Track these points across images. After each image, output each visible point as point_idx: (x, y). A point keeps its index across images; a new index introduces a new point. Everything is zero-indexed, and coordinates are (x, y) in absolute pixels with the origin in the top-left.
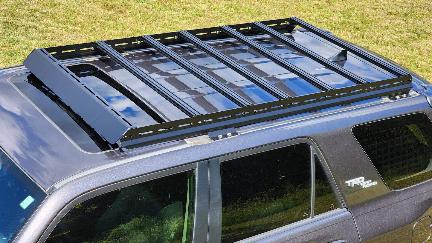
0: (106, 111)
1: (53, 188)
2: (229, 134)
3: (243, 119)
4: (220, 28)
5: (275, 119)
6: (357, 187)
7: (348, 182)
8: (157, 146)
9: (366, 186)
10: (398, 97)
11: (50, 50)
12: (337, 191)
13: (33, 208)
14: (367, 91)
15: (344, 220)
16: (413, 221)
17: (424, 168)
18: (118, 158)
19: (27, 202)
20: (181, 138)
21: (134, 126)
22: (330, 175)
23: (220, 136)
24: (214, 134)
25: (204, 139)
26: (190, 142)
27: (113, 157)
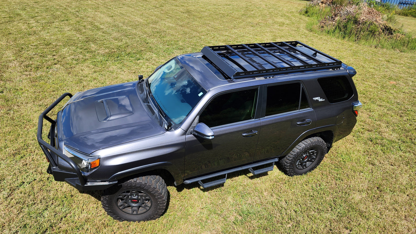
0: (229, 67)
1: (210, 90)
2: (271, 77)
3: (277, 72)
4: (269, 43)
5: (287, 74)
6: (317, 100)
7: (314, 98)
8: (246, 79)
9: (320, 101)
10: (336, 69)
11: (210, 47)
12: (309, 101)
13: (202, 96)
14: (324, 66)
15: (311, 112)
16: (337, 116)
17: (344, 97)
18: (231, 82)
19: (200, 94)
20: (254, 77)
21: (238, 71)
22: (307, 95)
23: (268, 77)
24: (266, 77)
25: (262, 78)
26: (257, 79)
27: (230, 82)
